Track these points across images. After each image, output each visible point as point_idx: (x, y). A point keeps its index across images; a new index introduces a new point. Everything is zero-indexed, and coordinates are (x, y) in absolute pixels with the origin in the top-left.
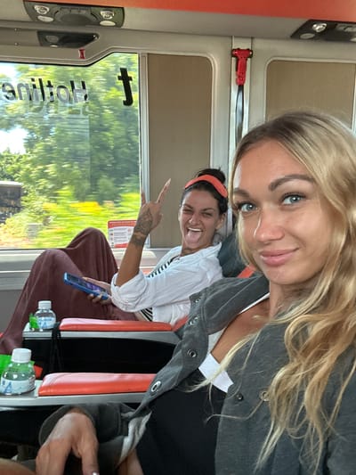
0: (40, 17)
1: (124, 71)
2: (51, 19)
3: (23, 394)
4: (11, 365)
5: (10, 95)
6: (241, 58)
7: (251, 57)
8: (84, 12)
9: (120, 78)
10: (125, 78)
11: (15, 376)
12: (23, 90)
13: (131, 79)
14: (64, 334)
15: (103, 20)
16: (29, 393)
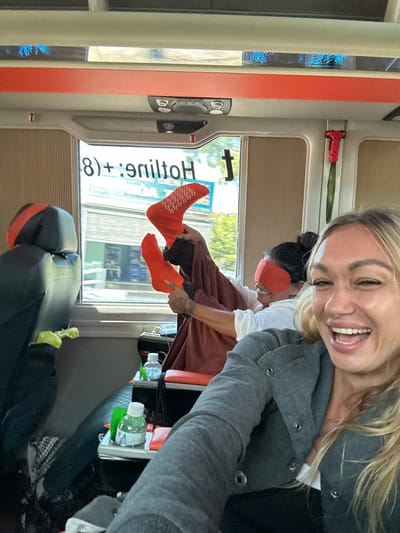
0: (160, 109)
1: (227, 152)
2: (169, 110)
3: (136, 446)
4: (126, 417)
5: (132, 173)
6: (334, 139)
7: (344, 137)
8: (197, 104)
9: (223, 158)
10: (228, 157)
11: (130, 428)
12: (143, 169)
13: (232, 158)
14: (168, 385)
15: (213, 109)
16: (141, 446)
